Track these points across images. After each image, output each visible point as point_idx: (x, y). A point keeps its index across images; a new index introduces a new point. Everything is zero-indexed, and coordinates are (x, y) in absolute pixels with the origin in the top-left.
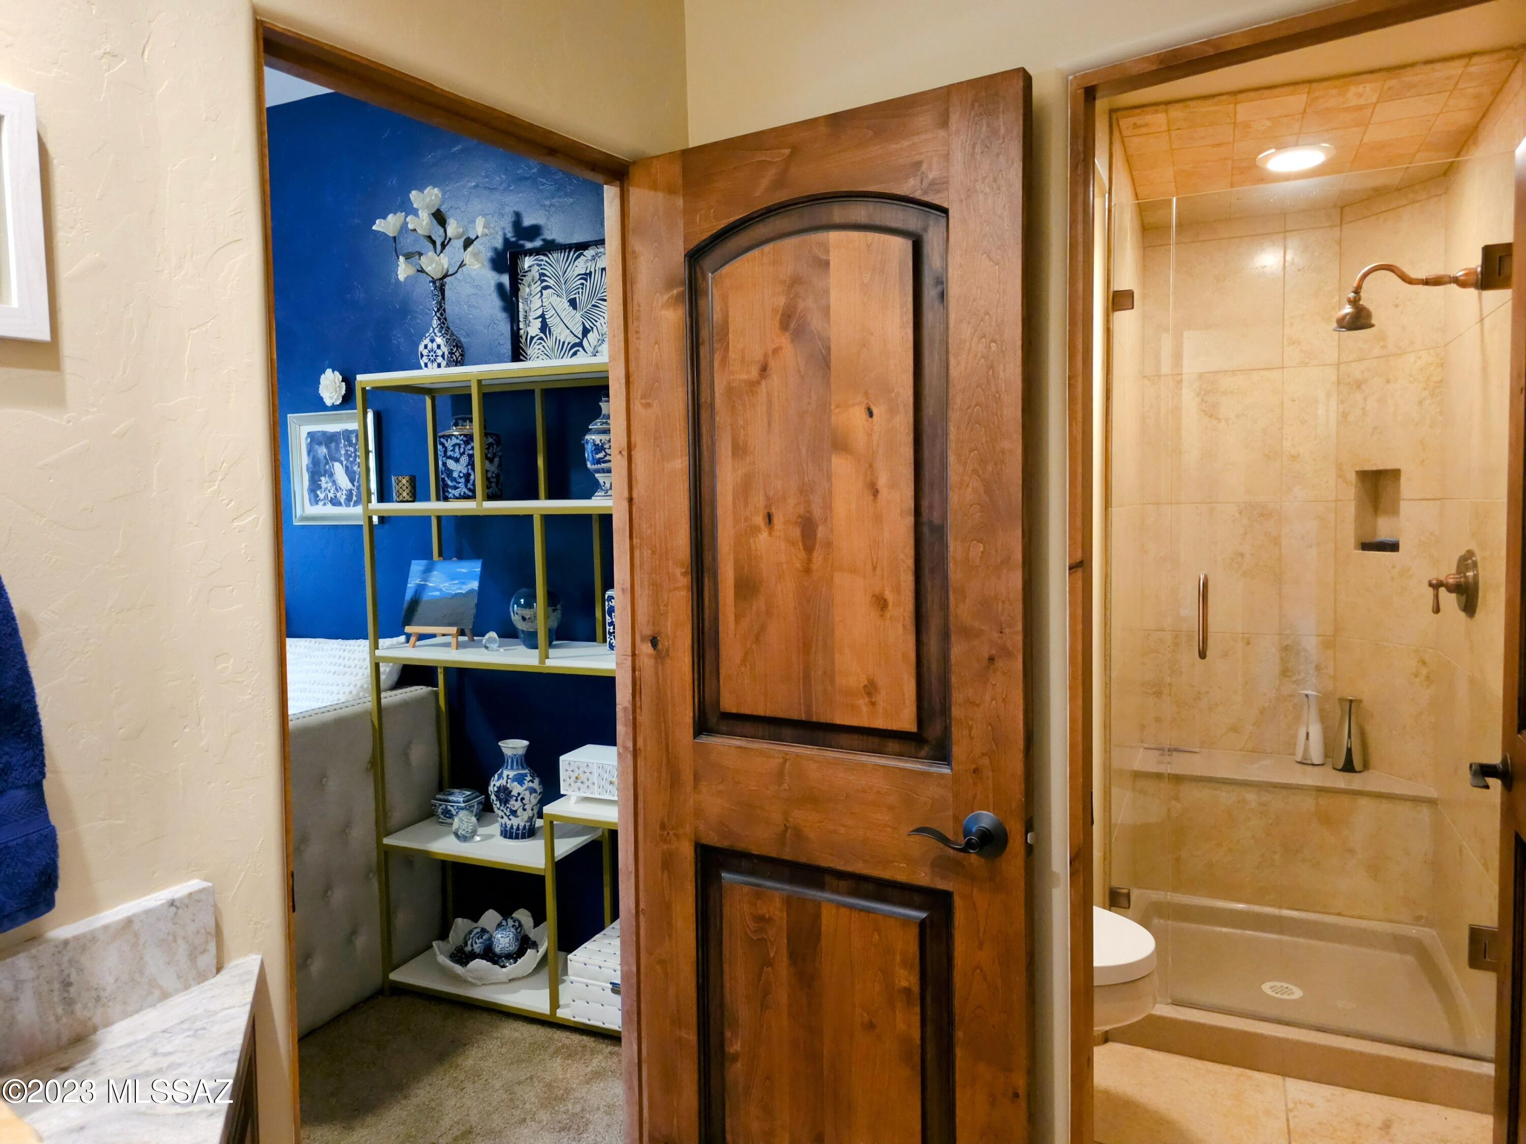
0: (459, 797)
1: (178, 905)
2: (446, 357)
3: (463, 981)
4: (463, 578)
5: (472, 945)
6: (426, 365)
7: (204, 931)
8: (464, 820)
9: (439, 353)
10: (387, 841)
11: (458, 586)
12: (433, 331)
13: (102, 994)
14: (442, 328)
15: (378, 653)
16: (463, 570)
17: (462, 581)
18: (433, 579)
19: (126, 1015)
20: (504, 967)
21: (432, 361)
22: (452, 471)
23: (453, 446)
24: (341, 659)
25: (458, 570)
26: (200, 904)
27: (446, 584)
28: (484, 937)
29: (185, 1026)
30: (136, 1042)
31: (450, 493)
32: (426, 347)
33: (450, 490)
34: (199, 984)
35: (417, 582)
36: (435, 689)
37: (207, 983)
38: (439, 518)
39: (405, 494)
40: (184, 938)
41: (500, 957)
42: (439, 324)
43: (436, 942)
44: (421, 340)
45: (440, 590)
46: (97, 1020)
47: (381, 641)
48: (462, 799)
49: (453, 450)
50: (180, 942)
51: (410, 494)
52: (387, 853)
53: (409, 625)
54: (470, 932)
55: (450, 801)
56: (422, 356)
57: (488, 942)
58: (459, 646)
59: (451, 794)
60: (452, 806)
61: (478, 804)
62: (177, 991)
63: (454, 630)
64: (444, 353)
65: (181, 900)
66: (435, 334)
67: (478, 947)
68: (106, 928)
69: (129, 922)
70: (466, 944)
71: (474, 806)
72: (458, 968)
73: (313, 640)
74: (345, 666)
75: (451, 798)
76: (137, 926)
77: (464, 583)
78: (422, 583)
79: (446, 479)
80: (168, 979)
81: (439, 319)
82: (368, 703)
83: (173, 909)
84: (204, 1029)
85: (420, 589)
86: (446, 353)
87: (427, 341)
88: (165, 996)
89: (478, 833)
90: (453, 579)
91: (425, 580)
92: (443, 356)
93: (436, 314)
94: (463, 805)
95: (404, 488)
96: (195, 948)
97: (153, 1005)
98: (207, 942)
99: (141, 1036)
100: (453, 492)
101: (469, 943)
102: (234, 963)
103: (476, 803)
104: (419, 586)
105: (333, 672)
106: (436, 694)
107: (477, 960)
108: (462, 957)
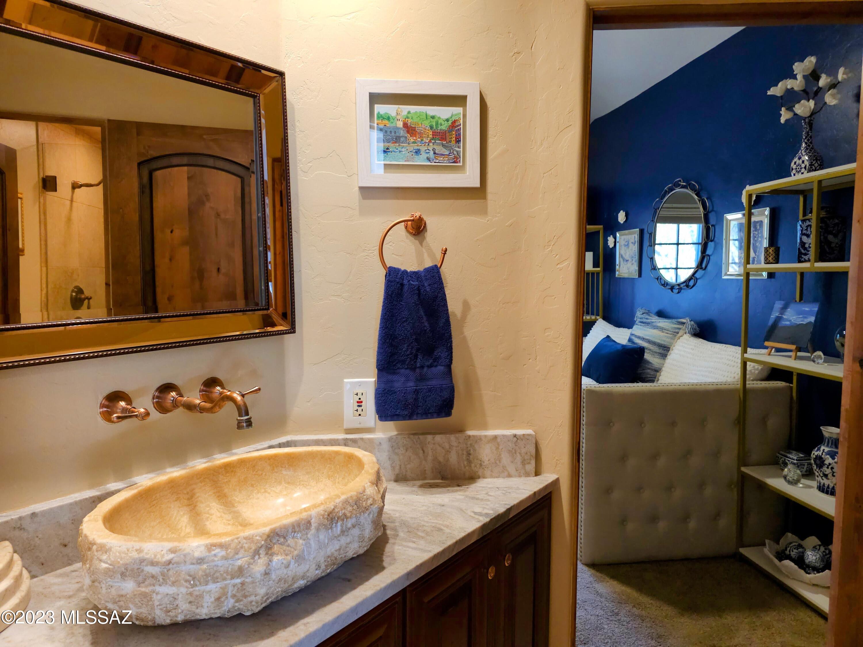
0: (794, 456)
1: (518, 437)
2: (807, 168)
3: (779, 570)
4: (805, 314)
5: (790, 551)
6: (794, 175)
7: (529, 454)
8: (791, 471)
9: (803, 165)
10: (743, 469)
11: (802, 319)
12: (801, 152)
13: (482, 463)
14: (807, 149)
15: (746, 355)
16: (807, 309)
17: (805, 316)
18: (787, 313)
19: (492, 477)
20: (809, 574)
21: (798, 172)
22: (805, 243)
23: (806, 227)
24: (734, 358)
25: (803, 309)
26: (528, 441)
27: (794, 317)
28: (799, 550)
29: (505, 489)
30: (486, 487)
31: (802, 258)
32: (795, 163)
33: (803, 256)
34: (526, 477)
35: (777, 315)
36: (791, 385)
37: (529, 478)
38: (802, 274)
39: (770, 259)
40: (520, 453)
41: (808, 566)
42: (805, 147)
43: (768, 541)
44: (793, 159)
45: (790, 321)
46: (480, 473)
47: (749, 349)
48: (796, 458)
49: (807, 230)
50: (518, 454)
51: (774, 259)
52: (744, 477)
53: (767, 341)
54: (791, 543)
55: (787, 457)
56: (792, 169)
57: (801, 554)
58: (797, 358)
59: (789, 453)
60: (789, 461)
61: (808, 464)
62: (515, 476)
63: (793, 347)
64: (806, 166)
65: (520, 436)
66: (802, 154)
67: (794, 553)
68: (486, 436)
69: (495, 437)
70: (786, 549)
71: (804, 465)
72: (776, 561)
73: (724, 345)
74: (735, 362)
75: (789, 455)
76: (499, 440)
77: (806, 318)
78: (780, 315)
79: (801, 249)
80: (511, 469)
81: (806, 143)
82: (739, 386)
83: (515, 439)
84: (510, 493)
85: (778, 319)
86: (808, 165)
87: (796, 159)
88: (509, 476)
89: (801, 482)
90: (799, 315)
91: (782, 314)
92: (805, 168)
93: (804, 141)
94: (795, 462)
95: (770, 255)
96: (525, 460)
97: (504, 478)
98: (531, 459)
99: (489, 486)
100: (804, 257)
101: (788, 549)
102: (545, 475)
103: (806, 464)
104: (778, 317)
105: (727, 364)
106: (791, 388)
107: (788, 561)
108: (781, 556)
